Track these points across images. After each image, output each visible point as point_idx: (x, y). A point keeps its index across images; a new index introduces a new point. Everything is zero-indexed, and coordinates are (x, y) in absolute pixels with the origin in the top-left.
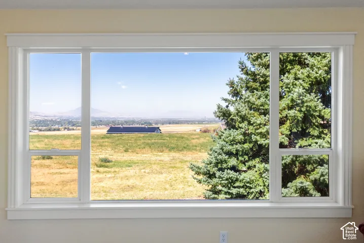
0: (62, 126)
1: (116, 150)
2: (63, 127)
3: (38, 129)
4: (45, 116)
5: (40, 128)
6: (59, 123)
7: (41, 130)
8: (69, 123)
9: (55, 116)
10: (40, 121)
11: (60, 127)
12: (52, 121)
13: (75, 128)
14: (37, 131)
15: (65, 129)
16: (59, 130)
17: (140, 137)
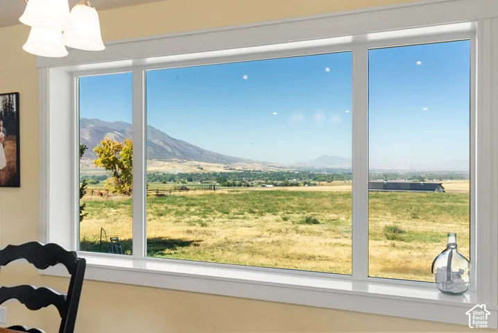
0: (301, 179)
1: (398, 215)
2: (303, 181)
3: (272, 184)
4: (280, 167)
5: (275, 182)
6: (297, 176)
7: (275, 185)
8: (310, 176)
9: (292, 168)
10: (275, 173)
11: (300, 182)
12: (288, 173)
13: (317, 183)
14: (271, 186)
15: (305, 183)
16: (297, 185)
17: (422, 197)
